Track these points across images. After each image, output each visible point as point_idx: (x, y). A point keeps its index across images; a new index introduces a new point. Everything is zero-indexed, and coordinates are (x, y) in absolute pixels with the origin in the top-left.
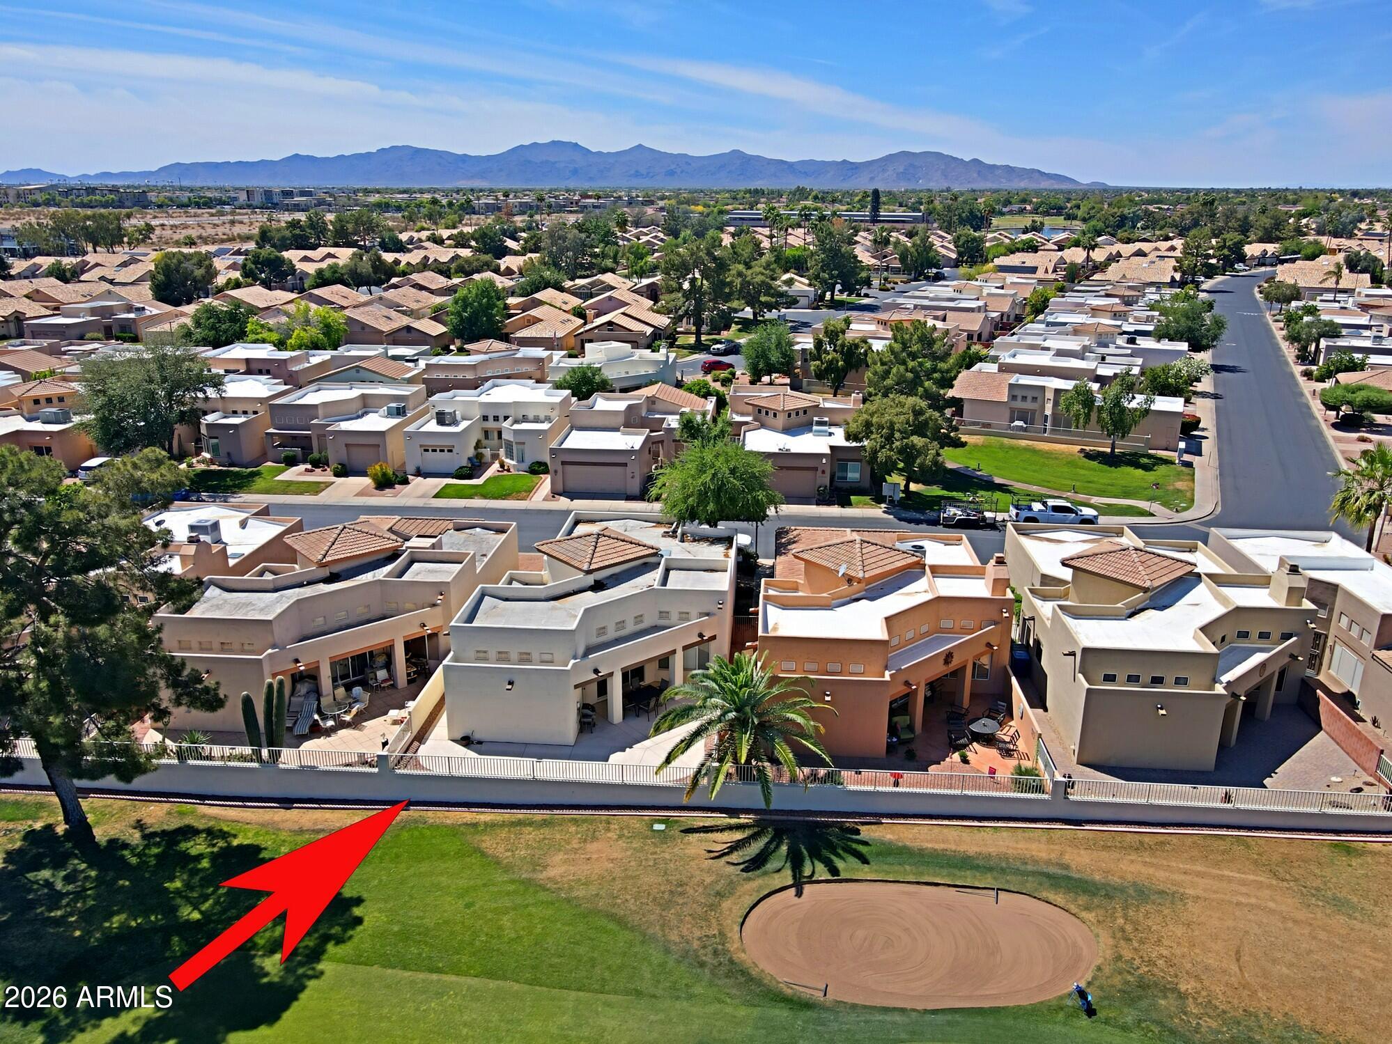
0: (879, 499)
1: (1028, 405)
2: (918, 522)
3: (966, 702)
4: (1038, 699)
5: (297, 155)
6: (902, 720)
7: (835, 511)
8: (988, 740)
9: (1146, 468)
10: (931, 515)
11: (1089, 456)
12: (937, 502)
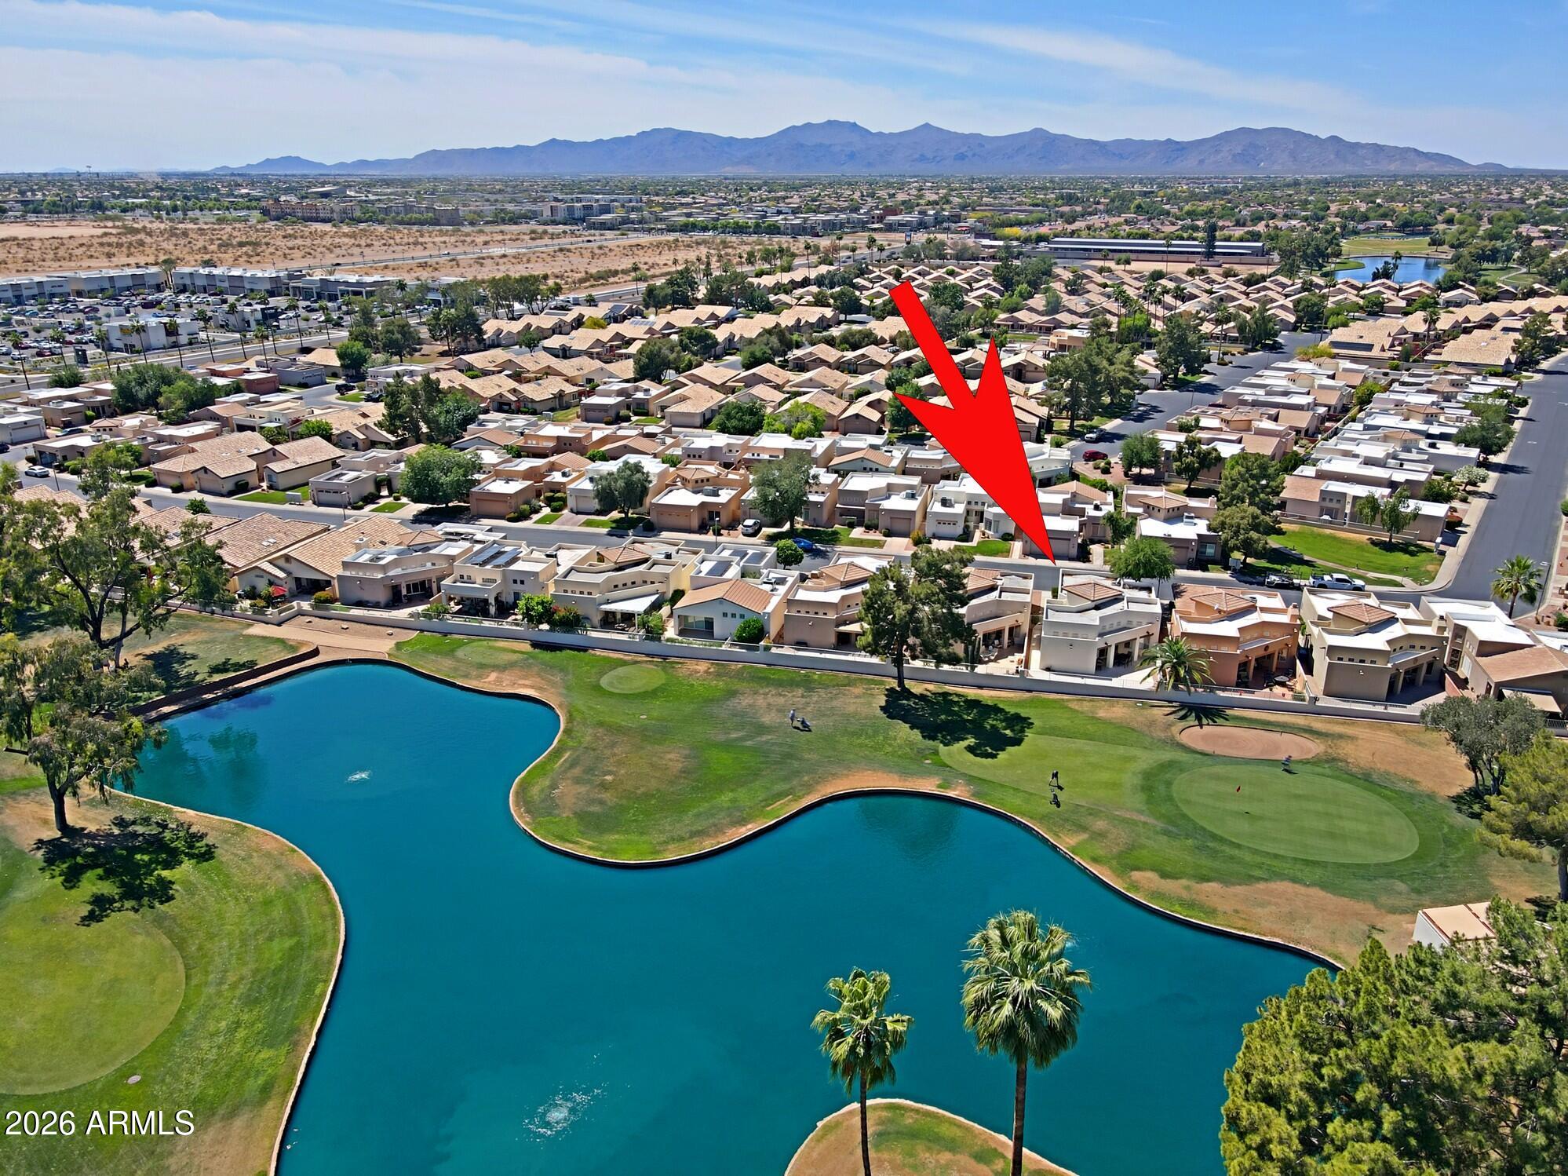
0: (1226, 568)
1: (1334, 505)
2: (1251, 583)
3: (1274, 669)
4: (1309, 670)
5: (553, 140)
6: (1243, 674)
7: (1198, 574)
8: (1283, 684)
9: (1412, 554)
10: (1260, 579)
11: (1374, 543)
12: (1266, 571)
